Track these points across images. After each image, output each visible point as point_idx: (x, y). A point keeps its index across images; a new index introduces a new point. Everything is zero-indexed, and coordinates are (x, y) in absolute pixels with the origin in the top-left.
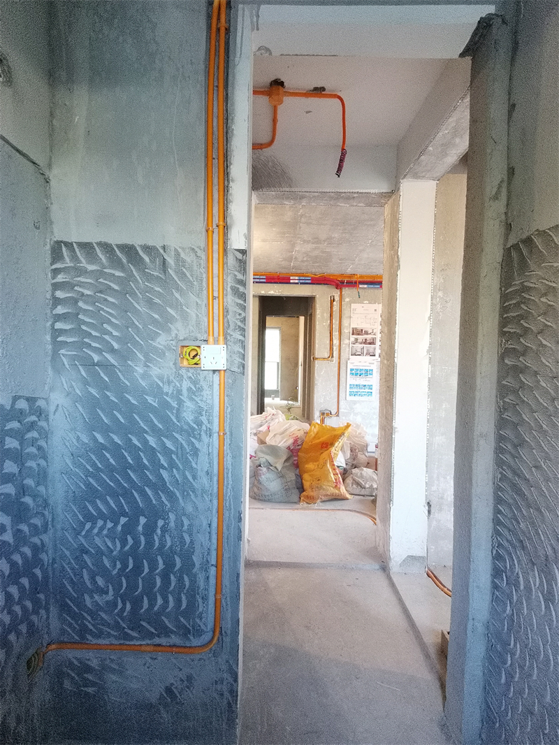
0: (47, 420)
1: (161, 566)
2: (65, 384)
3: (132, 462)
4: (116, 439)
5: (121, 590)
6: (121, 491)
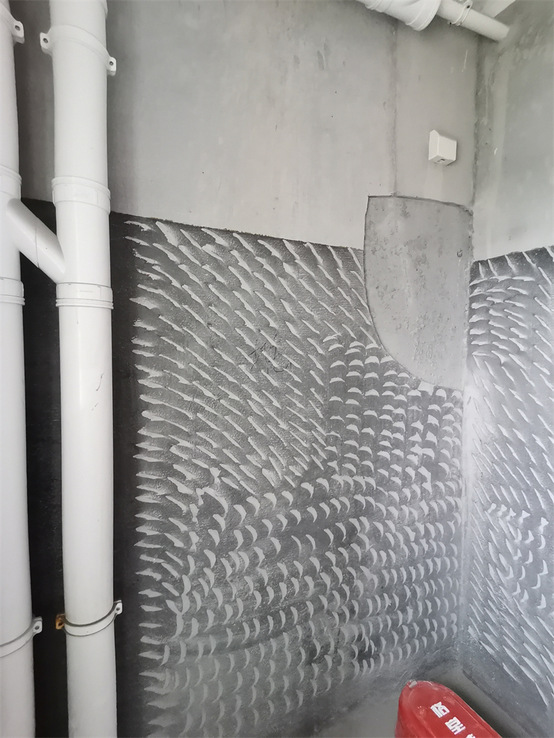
0: (462, 408)
2: (476, 381)
3: (535, 462)
4: (520, 436)
5: (520, 577)
6: (523, 487)
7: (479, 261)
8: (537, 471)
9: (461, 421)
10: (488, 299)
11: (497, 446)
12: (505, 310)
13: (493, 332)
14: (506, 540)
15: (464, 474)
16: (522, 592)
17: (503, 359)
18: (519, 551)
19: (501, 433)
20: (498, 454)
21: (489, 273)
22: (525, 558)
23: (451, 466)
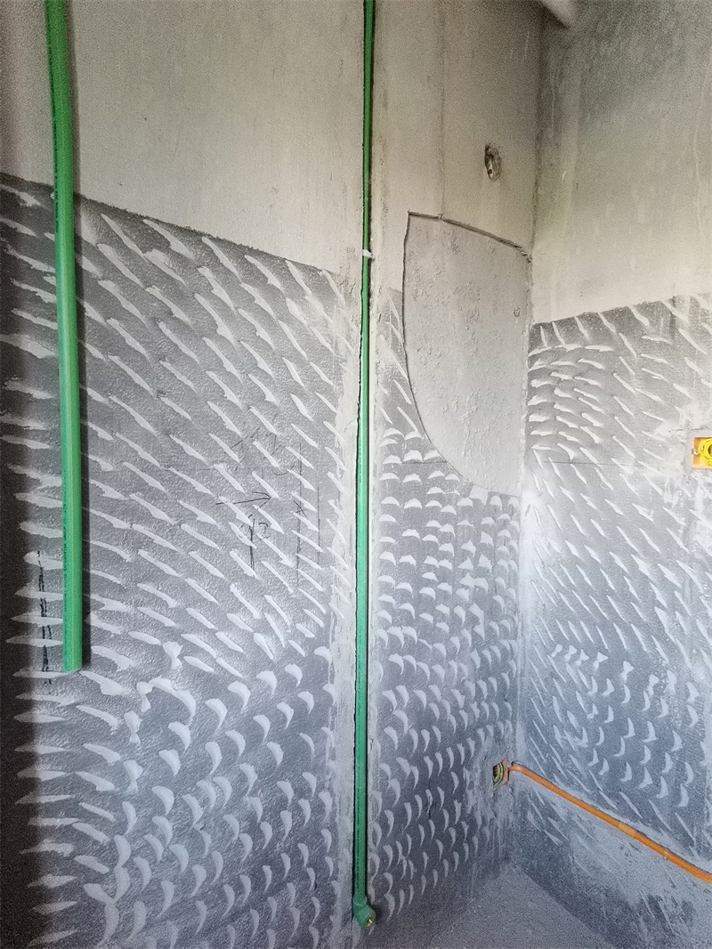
0: (519, 520)
1: (652, 736)
2: (537, 483)
3: (613, 588)
4: (594, 555)
5: (597, 741)
6: (598, 621)
7: (540, 324)
8: (617, 600)
9: (518, 539)
10: (553, 374)
11: (565, 570)
12: (575, 390)
13: (559, 418)
14: (577, 692)
15: (521, 608)
16: (601, 762)
17: (572, 454)
18: (594, 707)
19: (568, 551)
20: (566, 579)
21: (553, 340)
22: (603, 715)
23: (506, 598)
